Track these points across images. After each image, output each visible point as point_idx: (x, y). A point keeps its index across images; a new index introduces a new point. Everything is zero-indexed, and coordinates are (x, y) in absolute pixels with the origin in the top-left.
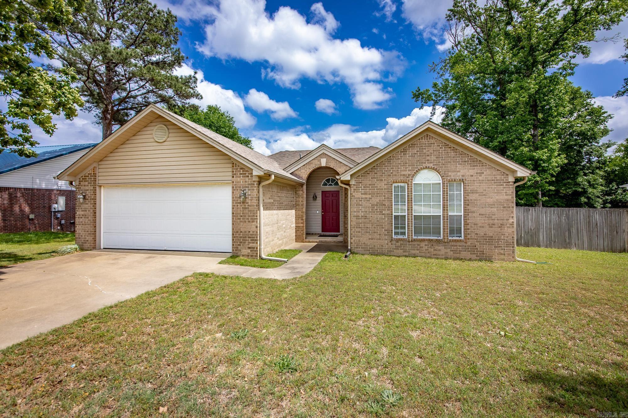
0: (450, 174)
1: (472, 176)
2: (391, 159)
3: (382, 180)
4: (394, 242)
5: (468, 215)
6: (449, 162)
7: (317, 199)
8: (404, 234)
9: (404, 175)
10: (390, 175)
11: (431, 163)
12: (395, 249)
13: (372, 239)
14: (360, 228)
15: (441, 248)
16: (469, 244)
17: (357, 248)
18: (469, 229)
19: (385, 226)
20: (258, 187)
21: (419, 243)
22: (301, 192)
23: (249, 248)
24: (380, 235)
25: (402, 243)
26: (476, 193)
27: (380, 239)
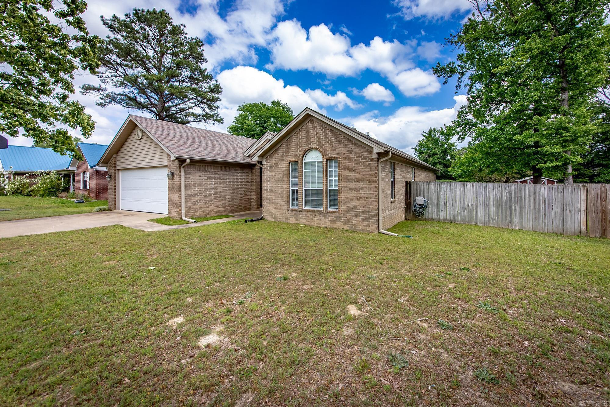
0: (328, 152)
1: (344, 154)
2: (288, 142)
3: (282, 160)
4: (290, 212)
5: (342, 189)
6: (327, 142)
8: (297, 205)
9: (296, 155)
10: (287, 156)
11: (314, 143)
12: (290, 217)
13: (276, 209)
14: (268, 199)
15: (322, 218)
16: (342, 215)
17: (267, 215)
18: (341, 202)
19: (284, 198)
20: (180, 168)
21: (306, 213)
24: (281, 205)
25: (295, 212)
26: (348, 169)
27: (281, 209)
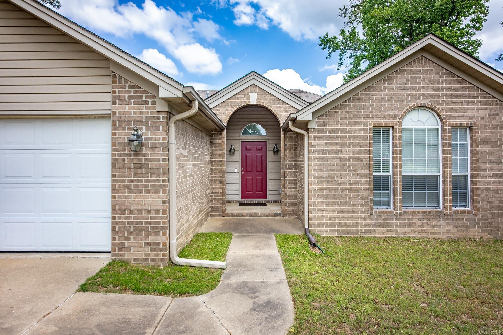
0: (453, 115)
1: (483, 118)
2: (370, 91)
3: (356, 122)
4: (374, 217)
5: (478, 174)
6: (452, 98)
7: (236, 153)
8: (387, 203)
9: (389, 115)
10: (369, 115)
11: (427, 98)
12: (376, 227)
13: (342, 213)
14: (323, 195)
15: (442, 223)
16: (479, 216)
17: (319, 227)
18: (479, 195)
19: (361, 192)
20: (168, 124)
21: (410, 217)
22: (219, 142)
23: (148, 244)
24: (353, 206)
25: (386, 216)
26: (489, 143)
27: (354, 213)
